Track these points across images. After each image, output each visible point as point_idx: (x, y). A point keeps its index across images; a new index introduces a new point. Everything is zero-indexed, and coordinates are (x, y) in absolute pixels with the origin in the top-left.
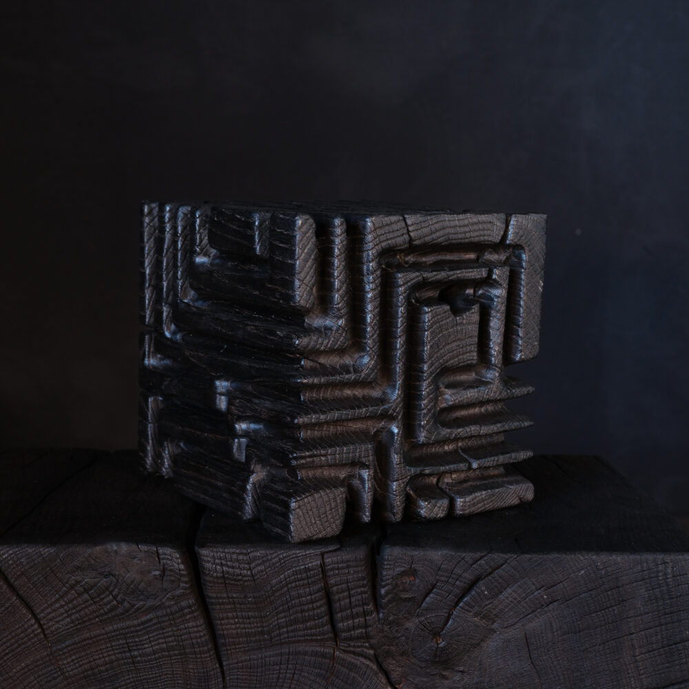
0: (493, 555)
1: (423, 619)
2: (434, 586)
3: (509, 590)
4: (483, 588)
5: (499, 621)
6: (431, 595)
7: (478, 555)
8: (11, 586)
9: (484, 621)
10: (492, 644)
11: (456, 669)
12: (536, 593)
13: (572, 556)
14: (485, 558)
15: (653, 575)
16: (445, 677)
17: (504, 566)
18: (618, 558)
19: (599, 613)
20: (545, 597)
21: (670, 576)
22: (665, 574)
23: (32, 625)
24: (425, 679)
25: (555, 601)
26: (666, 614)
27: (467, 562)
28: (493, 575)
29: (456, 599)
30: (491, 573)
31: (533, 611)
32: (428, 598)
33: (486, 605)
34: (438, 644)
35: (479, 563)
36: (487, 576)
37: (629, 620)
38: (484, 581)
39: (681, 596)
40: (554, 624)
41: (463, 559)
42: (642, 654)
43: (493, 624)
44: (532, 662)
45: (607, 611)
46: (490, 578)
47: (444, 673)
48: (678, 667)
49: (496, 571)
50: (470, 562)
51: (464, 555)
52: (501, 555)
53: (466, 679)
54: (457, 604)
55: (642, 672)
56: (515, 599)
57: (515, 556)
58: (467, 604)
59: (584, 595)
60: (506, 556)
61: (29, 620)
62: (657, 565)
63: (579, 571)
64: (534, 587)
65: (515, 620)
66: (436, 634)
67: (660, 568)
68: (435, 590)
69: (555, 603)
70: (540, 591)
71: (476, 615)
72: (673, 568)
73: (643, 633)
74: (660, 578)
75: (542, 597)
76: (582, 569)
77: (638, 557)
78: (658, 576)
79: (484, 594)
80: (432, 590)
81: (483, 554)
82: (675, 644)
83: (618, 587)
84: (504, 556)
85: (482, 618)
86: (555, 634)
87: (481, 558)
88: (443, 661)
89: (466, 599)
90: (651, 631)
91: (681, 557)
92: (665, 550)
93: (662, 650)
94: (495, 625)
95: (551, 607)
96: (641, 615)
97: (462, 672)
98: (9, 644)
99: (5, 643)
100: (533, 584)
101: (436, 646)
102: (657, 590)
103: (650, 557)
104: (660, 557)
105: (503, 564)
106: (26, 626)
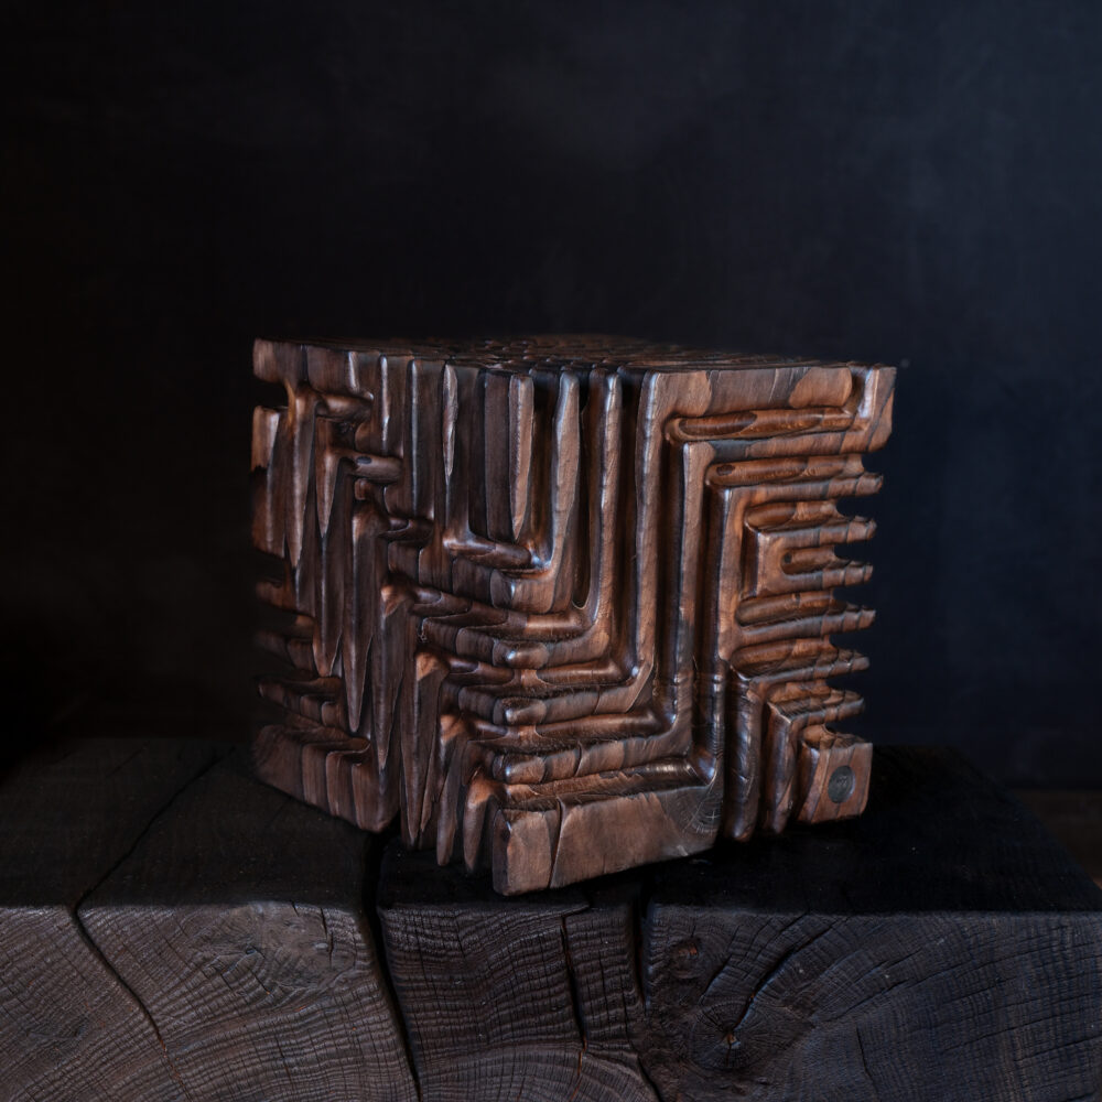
0: (812, 918)
1: (710, 1009)
2: (726, 962)
3: (835, 968)
4: (797, 965)
5: (820, 1011)
6: (722, 975)
7: (789, 918)
8: (108, 966)
9: (798, 1011)
10: (807, 1045)
11: (758, 1079)
12: (874, 971)
13: (927, 918)
14: (802, 921)
15: (1044, 945)
16: (739, 1092)
17: (828, 933)
18: (994, 920)
19: (964, 1000)
20: (887, 976)
21: (1069, 946)
22: (1062, 943)
23: (141, 1022)
24: (711, 1095)
25: (900, 983)
26: (1061, 1000)
27: (774, 928)
28: (812, 946)
29: (758, 981)
30: (809, 943)
31: (870, 997)
32: (717, 980)
33: (801, 989)
34: (730, 1045)
35: (790, 928)
36: (803, 947)
37: (1009, 1008)
38: (798, 954)
39: (1084, 973)
40: (899, 1016)
41: (768, 923)
42: (1026, 1057)
43: (810, 1015)
44: (867, 1070)
45: (976, 996)
46: (807, 950)
47: (739, 1086)
48: (1078, 1076)
49: (816, 941)
50: (779, 927)
51: (770, 917)
52: (825, 917)
53: (771, 1094)
54: (758, 987)
55: (1026, 1082)
56: (843, 979)
57: (844, 919)
58: (773, 987)
59: (943, 973)
60: (833, 918)
61: (136, 1015)
62: (1050, 930)
63: (937, 939)
64: (870, 963)
65: (843, 1010)
66: (727, 1030)
67: (1055, 934)
68: (727, 968)
69: (901, 986)
70: (879, 968)
71: (786, 1002)
72: (1073, 934)
73: (1028, 1027)
74: (1055, 949)
75: (883, 976)
76: (942, 936)
77: (1023, 919)
78: (1051, 947)
79: (798, 973)
80: (723, 967)
81: (797, 916)
82: (1075, 1042)
83: (993, 962)
84: (828, 918)
85: (795, 1008)
86: (901, 1029)
87: (795, 921)
88: (738, 1068)
89: (771, 980)
90: (1041, 1023)
91: (1085, 918)
92: (1061, 909)
93: (1054, 1051)
94: (814, 1018)
95: (895, 991)
96: (1026, 1001)
97: (765, 1084)
98: (106, 1049)
99: (101, 1047)
100: (870, 958)
101: (728, 1047)
102: (1050, 966)
103: (1040, 918)
104: (1054, 918)
105: (825, 931)
106: (131, 1023)
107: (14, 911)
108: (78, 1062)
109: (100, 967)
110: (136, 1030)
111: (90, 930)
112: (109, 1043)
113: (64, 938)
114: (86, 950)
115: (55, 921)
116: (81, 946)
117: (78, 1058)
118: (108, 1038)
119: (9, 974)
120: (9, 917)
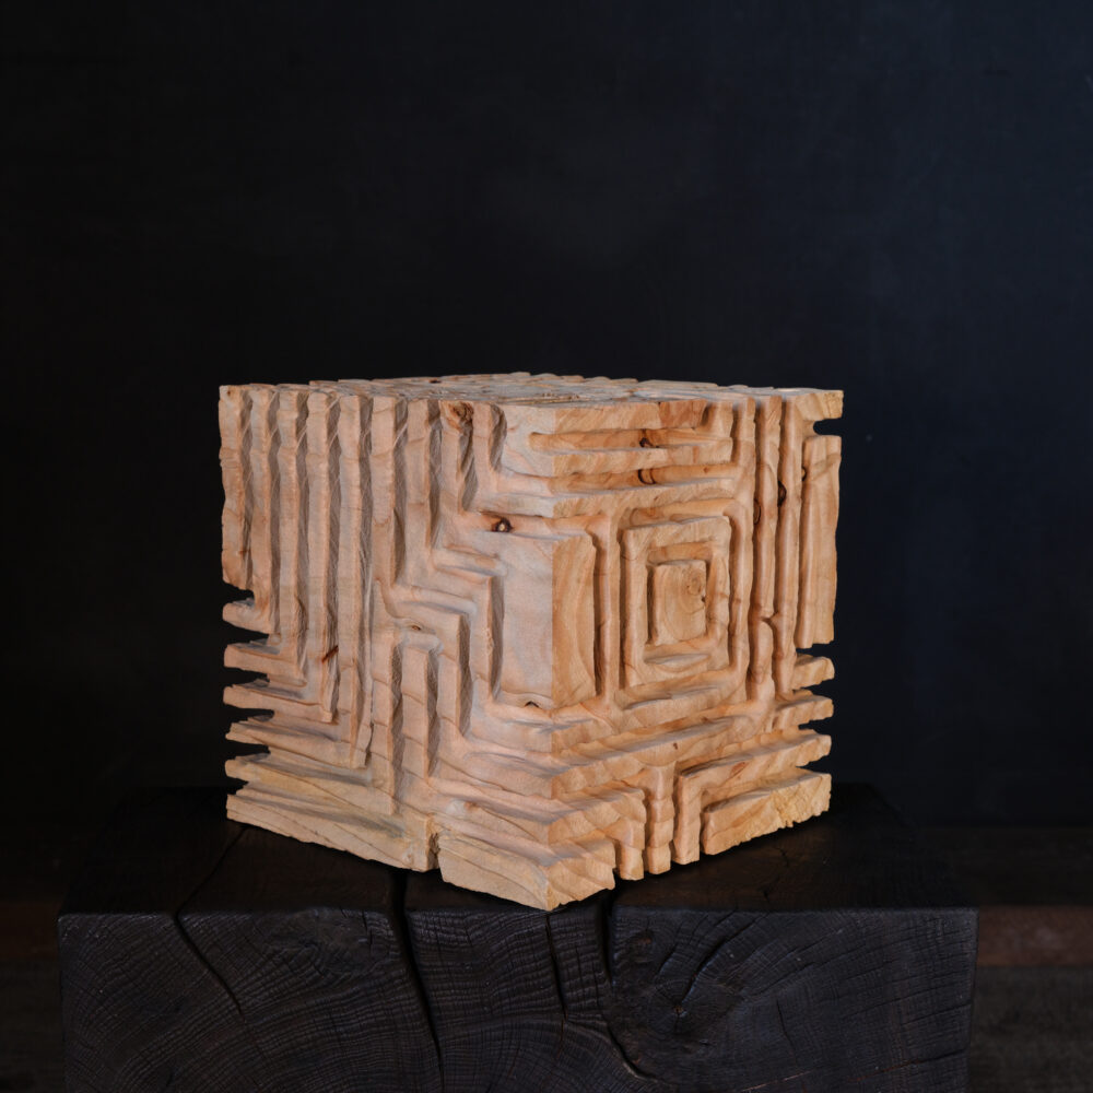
0: (739, 914)
1: (662, 986)
2: (673, 950)
3: (758, 953)
4: (729, 951)
5: (747, 987)
6: (670, 960)
7: (722, 914)
8: (202, 958)
9: (730, 987)
10: (739, 1014)
11: (700, 1041)
12: (788, 956)
13: (829, 913)
14: (731, 917)
15: (921, 933)
16: (686, 1051)
17: (752, 926)
18: (881, 915)
19: (860, 977)
20: (799, 959)
21: (940, 934)
22: (935, 932)
23: (226, 1000)
24: (665, 1054)
25: (810, 964)
26: (936, 976)
27: (710, 922)
28: (739, 936)
29: (699, 964)
30: (736, 935)
31: (786, 976)
32: (667, 964)
33: (733, 970)
34: (679, 1014)
35: (723, 923)
36: (733, 937)
37: (894, 984)
38: (729, 943)
39: (953, 955)
40: (809, 990)
41: (705, 918)
42: (910, 1021)
43: (740, 990)
44: (785, 1033)
45: (869, 974)
46: (735, 939)
47: (687, 1046)
48: (951, 1036)
49: (743, 932)
50: (714, 922)
51: (706, 914)
52: (748, 914)
53: (711, 1052)
54: (699, 969)
55: (911, 1042)
56: (765, 962)
57: (764, 915)
58: (711, 968)
59: (842, 957)
60: (755, 915)
61: (222, 995)
62: (925, 922)
63: (837, 930)
64: (785, 949)
65: (765, 986)
66: (676, 1003)
67: (929, 924)
68: (674, 954)
69: (810, 967)
70: (792, 953)
71: (721, 981)
72: (943, 924)
73: (910, 998)
74: (929, 936)
75: (795, 959)
76: (841, 928)
77: (903, 913)
78: (926, 935)
79: (729, 958)
80: (671, 953)
81: (728, 913)
82: (948, 1009)
83: (881, 947)
84: (752, 914)
85: (728, 984)
86: (811, 1000)
87: (726, 917)
88: (685, 1033)
89: (709, 963)
90: (920, 995)
91: (952, 912)
92: (934, 905)
93: (932, 1017)
94: (743, 992)
95: (806, 970)
96: (908, 978)
97: (707, 1045)
98: (200, 1022)
99: (196, 1020)
100: (785, 945)
101: (677, 1016)
102: (926, 950)
103: (916, 912)
104: (928, 913)
105: (751, 924)
106: (219, 1002)
107: (131, 916)
108: (179, 1032)
109: (195, 958)
110: (223, 1006)
111: (188, 930)
112: (202, 1017)
113: (169, 936)
114: (185, 946)
115: (160, 924)
116: (181, 941)
117: (179, 1029)
118: (201, 1014)
119: (127, 964)
120: (126, 921)
